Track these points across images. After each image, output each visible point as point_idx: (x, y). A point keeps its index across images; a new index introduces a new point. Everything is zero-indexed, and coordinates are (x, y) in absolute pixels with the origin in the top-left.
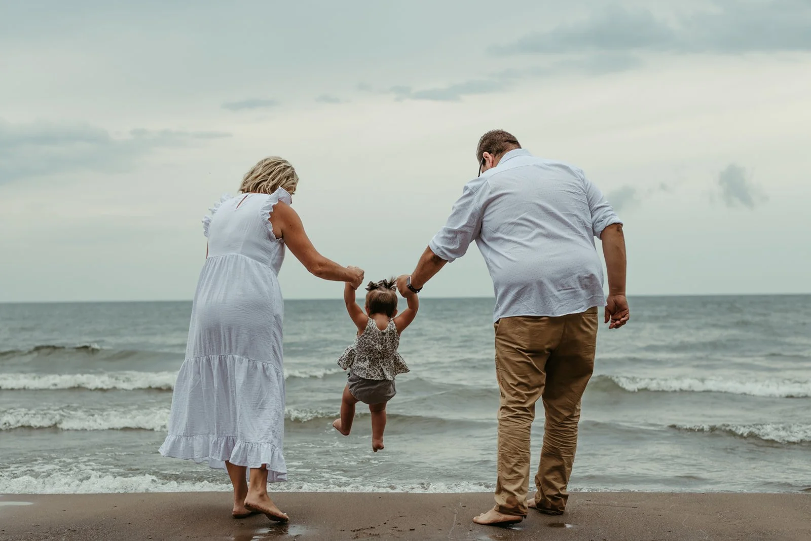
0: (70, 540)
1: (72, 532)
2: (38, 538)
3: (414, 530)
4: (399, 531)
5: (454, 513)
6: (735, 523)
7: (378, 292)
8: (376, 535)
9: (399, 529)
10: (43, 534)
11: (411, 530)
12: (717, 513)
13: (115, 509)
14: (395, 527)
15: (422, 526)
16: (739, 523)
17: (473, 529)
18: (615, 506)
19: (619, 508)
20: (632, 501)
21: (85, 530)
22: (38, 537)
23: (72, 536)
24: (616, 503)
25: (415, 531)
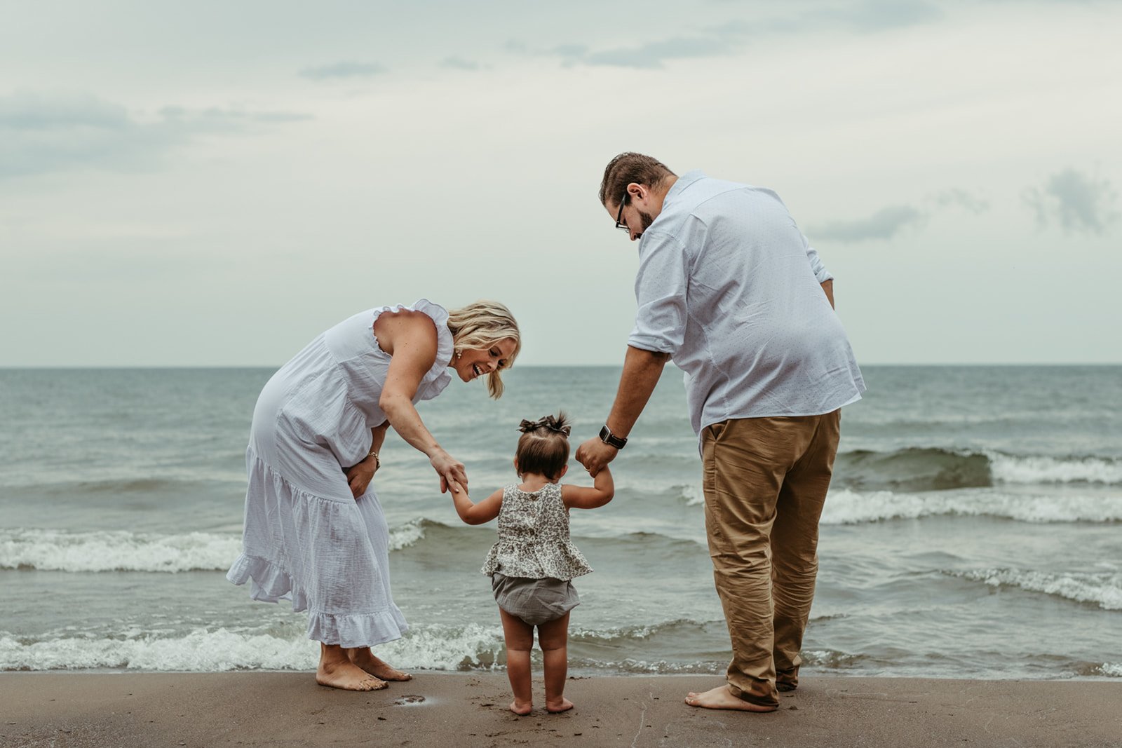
0: (62, 747)
1: (65, 735)
2: (14, 743)
3: (580, 734)
4: (558, 736)
5: (643, 709)
6: (1064, 727)
7: (533, 436)
8: (523, 742)
9: (558, 733)
10: (21, 737)
11: (576, 735)
12: (1037, 711)
13: (130, 697)
14: (552, 731)
15: (593, 729)
16: (1071, 727)
17: (670, 734)
18: (883, 700)
19: (890, 703)
20: (909, 692)
21: (85, 731)
22: (13, 741)
23: (65, 741)
24: (886, 695)
25: (582, 737)
